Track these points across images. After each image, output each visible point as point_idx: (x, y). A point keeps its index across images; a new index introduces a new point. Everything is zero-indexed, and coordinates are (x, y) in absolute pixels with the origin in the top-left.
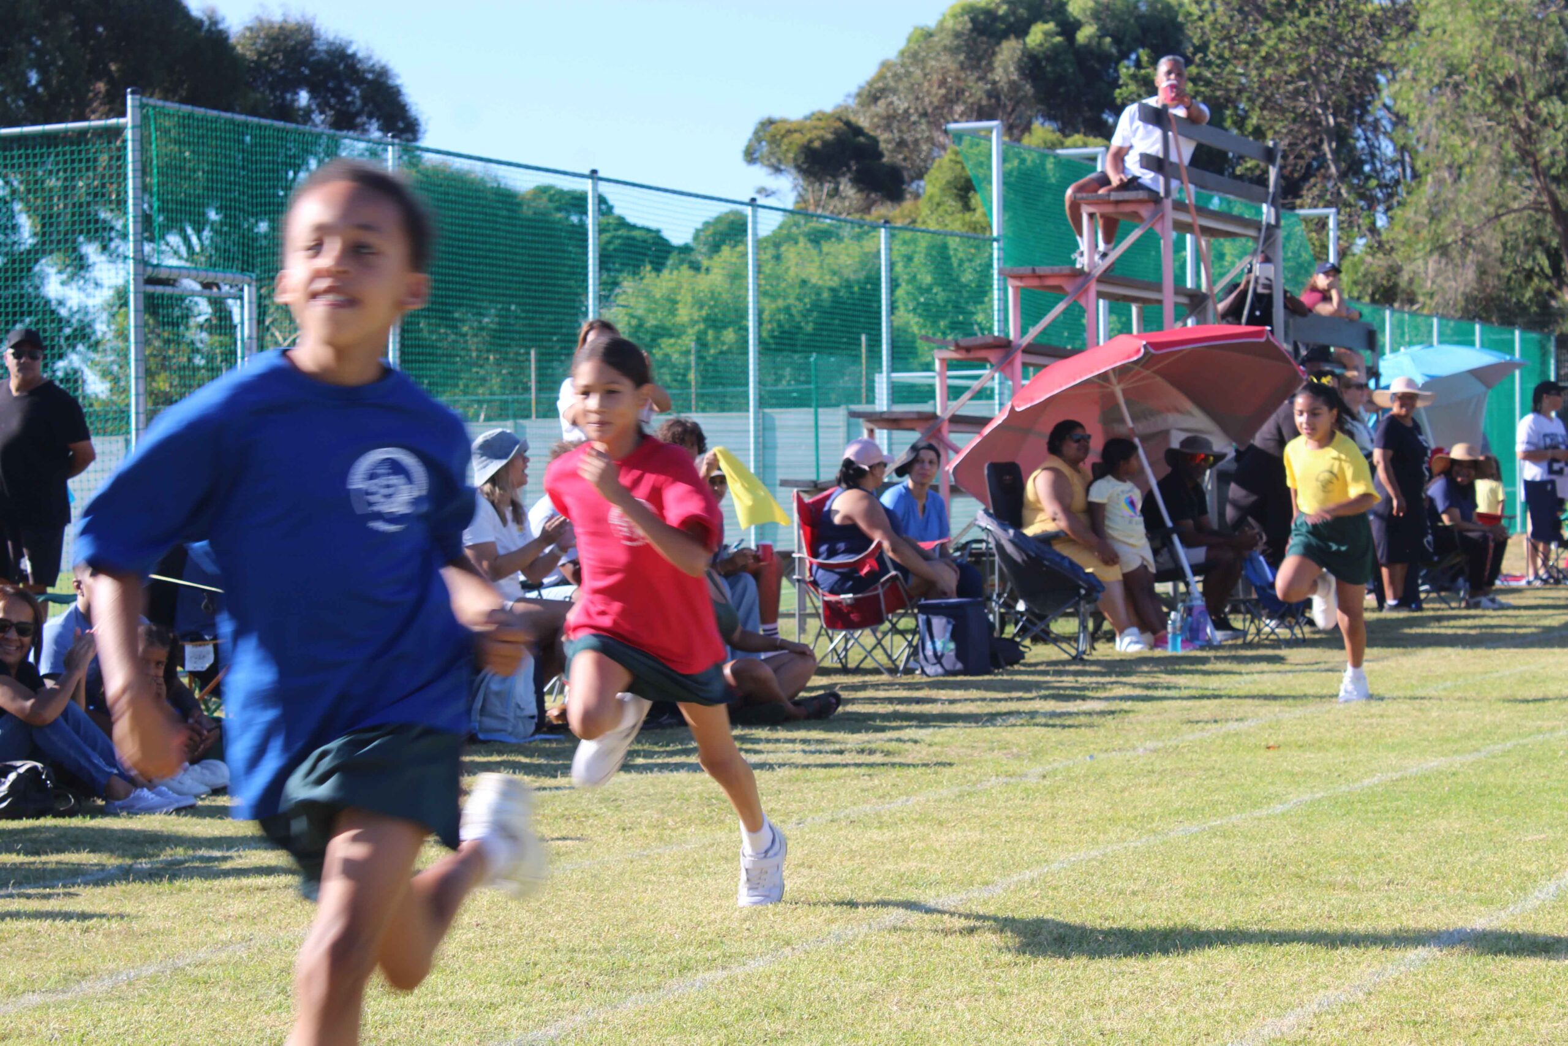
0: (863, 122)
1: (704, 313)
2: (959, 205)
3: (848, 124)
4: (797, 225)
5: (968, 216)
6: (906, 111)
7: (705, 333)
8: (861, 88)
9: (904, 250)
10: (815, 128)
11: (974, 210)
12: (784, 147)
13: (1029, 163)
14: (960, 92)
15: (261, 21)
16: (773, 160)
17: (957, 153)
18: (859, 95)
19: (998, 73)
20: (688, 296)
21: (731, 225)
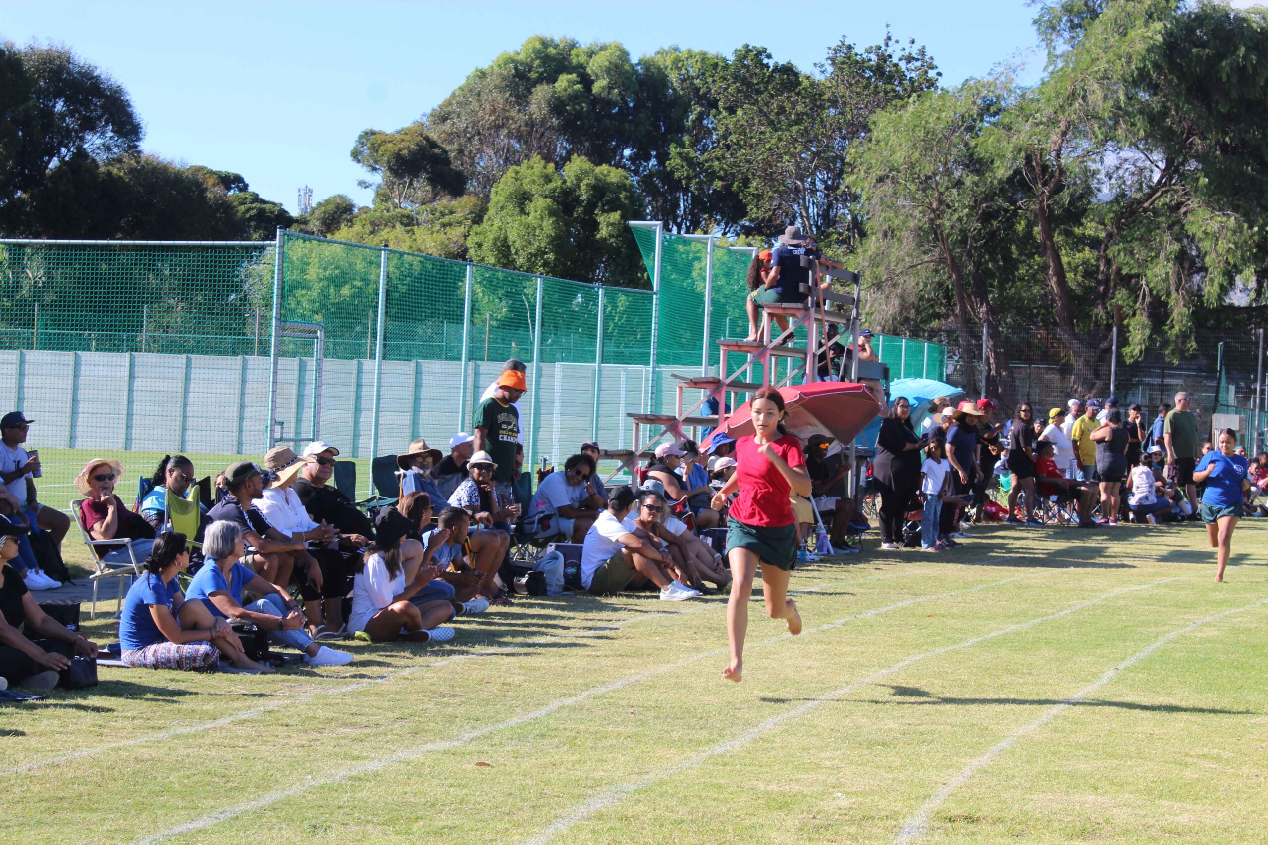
0: (434, 136)
1: (327, 273)
2: (517, 209)
3: (427, 139)
4: (388, 211)
5: (524, 217)
6: (465, 131)
7: (328, 288)
8: (434, 110)
9: (476, 239)
10: (403, 140)
11: (528, 214)
12: (381, 153)
13: (568, 184)
14: (505, 120)
16: (372, 162)
17: (517, 173)
18: (432, 115)
19: (533, 108)
20: (316, 260)
21: (338, 207)
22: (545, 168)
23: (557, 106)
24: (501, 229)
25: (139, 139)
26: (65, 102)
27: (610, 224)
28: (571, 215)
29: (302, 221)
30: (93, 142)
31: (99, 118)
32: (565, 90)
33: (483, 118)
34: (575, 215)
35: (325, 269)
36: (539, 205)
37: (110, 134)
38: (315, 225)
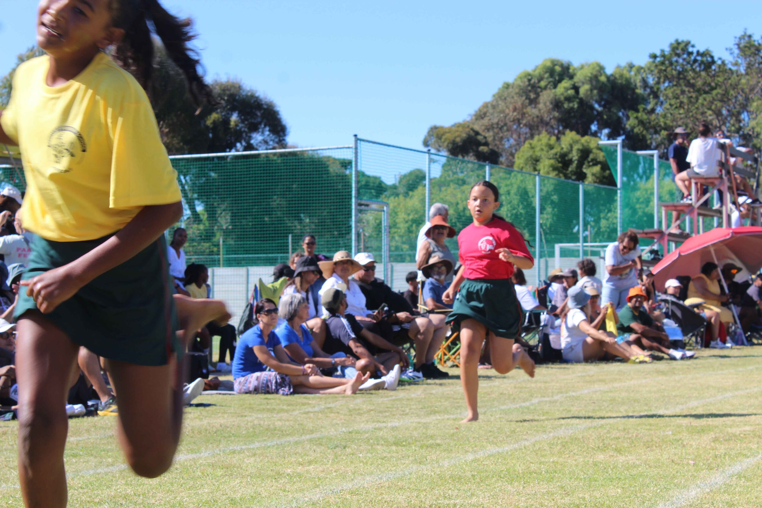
0: (477, 127)
1: (411, 217)
2: (532, 168)
3: (472, 129)
4: (449, 177)
6: (498, 124)
7: (412, 226)
8: (476, 112)
9: (506, 189)
10: (457, 131)
11: (539, 171)
12: (443, 140)
13: (565, 150)
14: (523, 114)
15: (216, 81)
16: (437, 146)
17: (531, 144)
18: (475, 115)
19: (541, 106)
20: (403, 210)
21: (417, 176)
22: (549, 139)
23: (557, 105)
24: (522, 181)
25: (285, 135)
26: (239, 114)
27: (593, 175)
28: (567, 170)
29: (394, 187)
30: (257, 138)
31: (260, 123)
32: (562, 94)
33: (508, 114)
34: (570, 169)
35: (409, 214)
36: (545, 165)
37: (267, 133)
38: (401, 190)
